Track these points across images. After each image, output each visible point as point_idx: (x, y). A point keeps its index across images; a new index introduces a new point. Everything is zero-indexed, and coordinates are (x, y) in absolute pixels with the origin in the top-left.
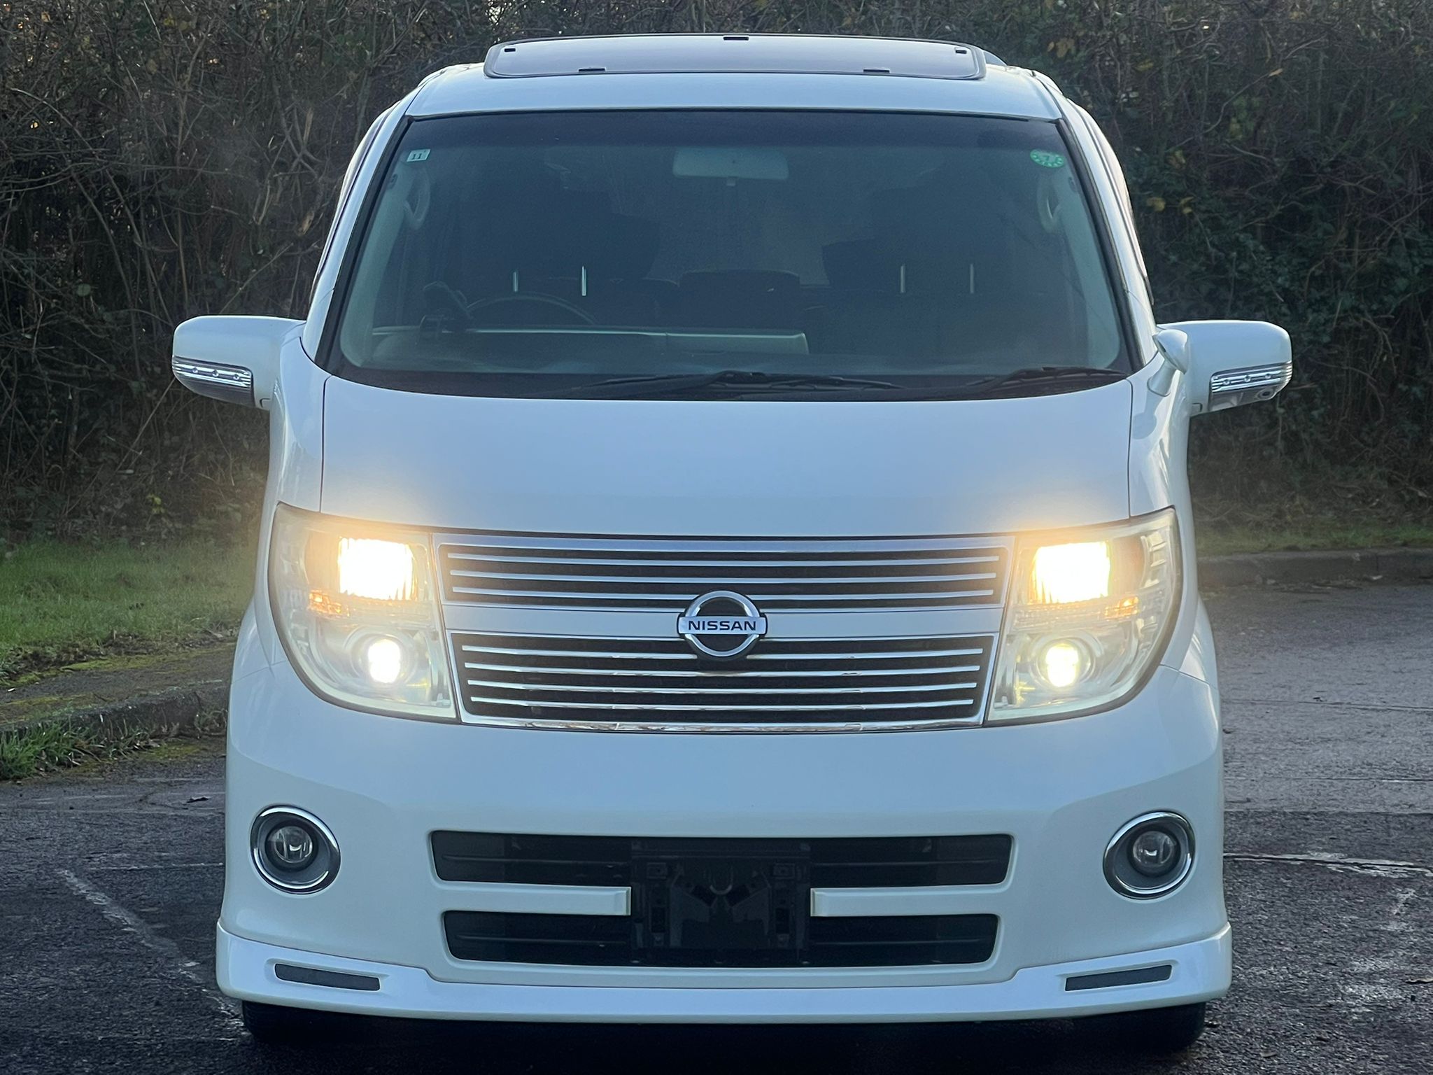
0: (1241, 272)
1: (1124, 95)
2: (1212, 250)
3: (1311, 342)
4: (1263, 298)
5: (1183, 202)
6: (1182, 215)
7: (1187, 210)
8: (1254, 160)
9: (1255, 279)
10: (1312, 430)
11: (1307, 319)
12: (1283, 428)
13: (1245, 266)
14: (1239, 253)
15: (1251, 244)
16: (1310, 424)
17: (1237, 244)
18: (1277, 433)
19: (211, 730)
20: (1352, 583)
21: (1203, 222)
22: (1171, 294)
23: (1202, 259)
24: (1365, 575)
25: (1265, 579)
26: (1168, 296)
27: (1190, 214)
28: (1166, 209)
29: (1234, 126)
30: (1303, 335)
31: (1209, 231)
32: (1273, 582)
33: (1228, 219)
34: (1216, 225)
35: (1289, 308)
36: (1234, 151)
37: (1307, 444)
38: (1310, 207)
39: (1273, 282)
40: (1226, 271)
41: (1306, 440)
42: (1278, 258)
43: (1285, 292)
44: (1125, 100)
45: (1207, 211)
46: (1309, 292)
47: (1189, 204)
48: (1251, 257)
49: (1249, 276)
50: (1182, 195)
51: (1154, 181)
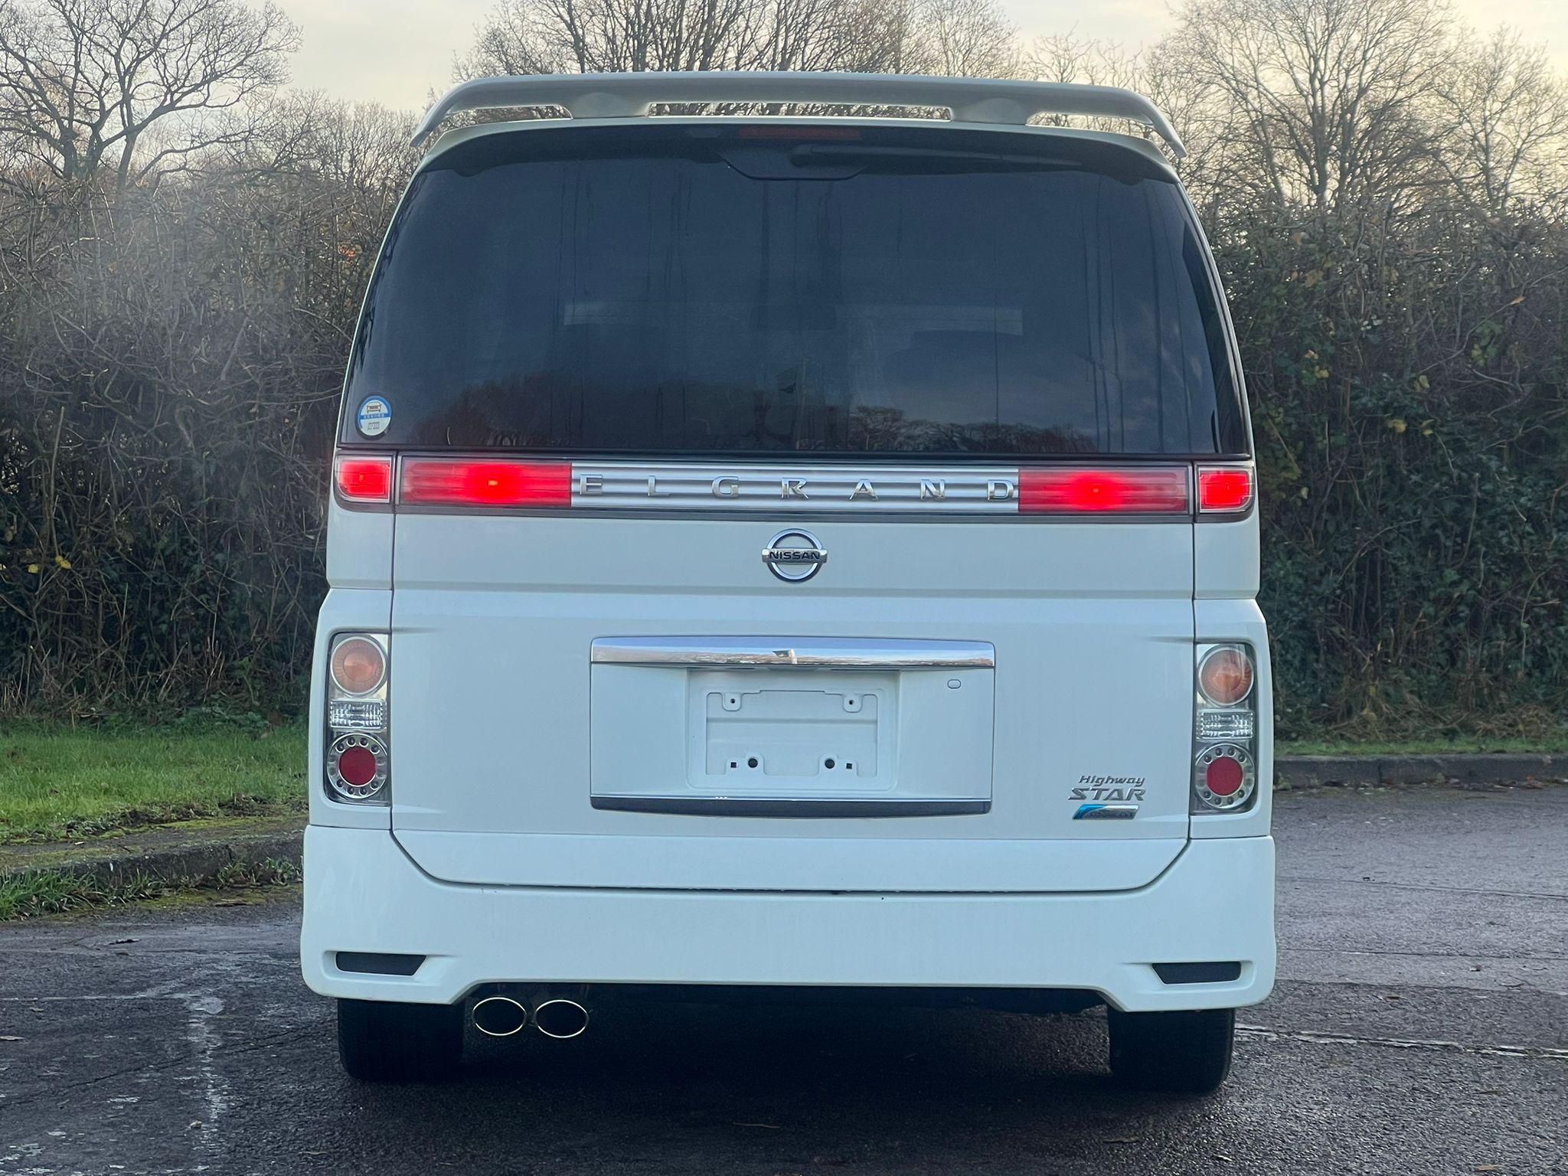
0: (1485, 492)
1: (1366, 323)
2: (1455, 472)
3: (1555, 560)
4: (1506, 517)
5: (1424, 424)
6: (1423, 436)
7: (1428, 432)
8: (1500, 385)
9: (1499, 499)
10: (1560, 645)
11: (1552, 537)
12: (1527, 642)
13: (1489, 487)
14: (1482, 474)
15: (1494, 464)
16: (1558, 639)
17: (1480, 465)
18: (1521, 647)
19: (236, 882)
20: (1539, 784)
21: (1445, 443)
22: (1415, 512)
23: (1445, 479)
24: (1556, 778)
25: (1447, 777)
26: (1411, 515)
27: (1431, 435)
28: (1407, 430)
29: (1476, 352)
30: (1546, 553)
31: (1451, 452)
32: (1456, 780)
33: (1470, 441)
34: (1458, 447)
35: (1533, 527)
36: (1478, 377)
37: (1555, 659)
38: (1555, 431)
39: (1516, 502)
40: (1470, 491)
41: (1553, 655)
42: (1525, 479)
43: (1529, 512)
44: (1369, 327)
45: (1447, 434)
46: (1556, 513)
47: (1431, 426)
48: (1494, 478)
49: (1493, 497)
50: (1424, 417)
51: (1396, 404)
